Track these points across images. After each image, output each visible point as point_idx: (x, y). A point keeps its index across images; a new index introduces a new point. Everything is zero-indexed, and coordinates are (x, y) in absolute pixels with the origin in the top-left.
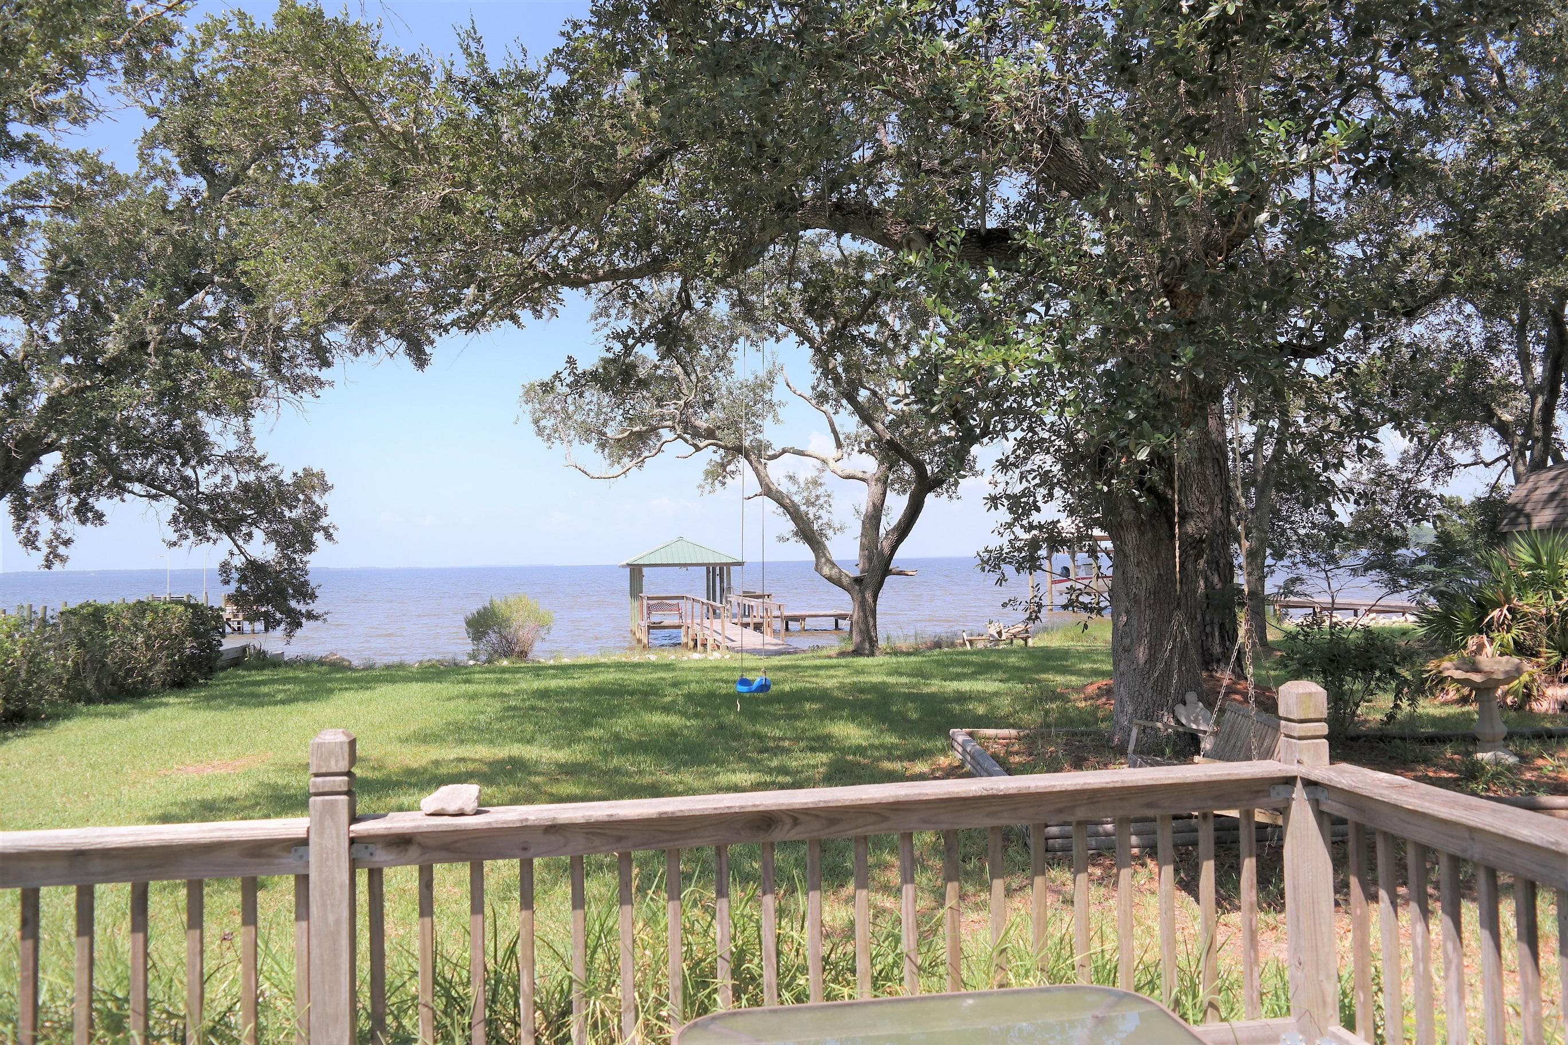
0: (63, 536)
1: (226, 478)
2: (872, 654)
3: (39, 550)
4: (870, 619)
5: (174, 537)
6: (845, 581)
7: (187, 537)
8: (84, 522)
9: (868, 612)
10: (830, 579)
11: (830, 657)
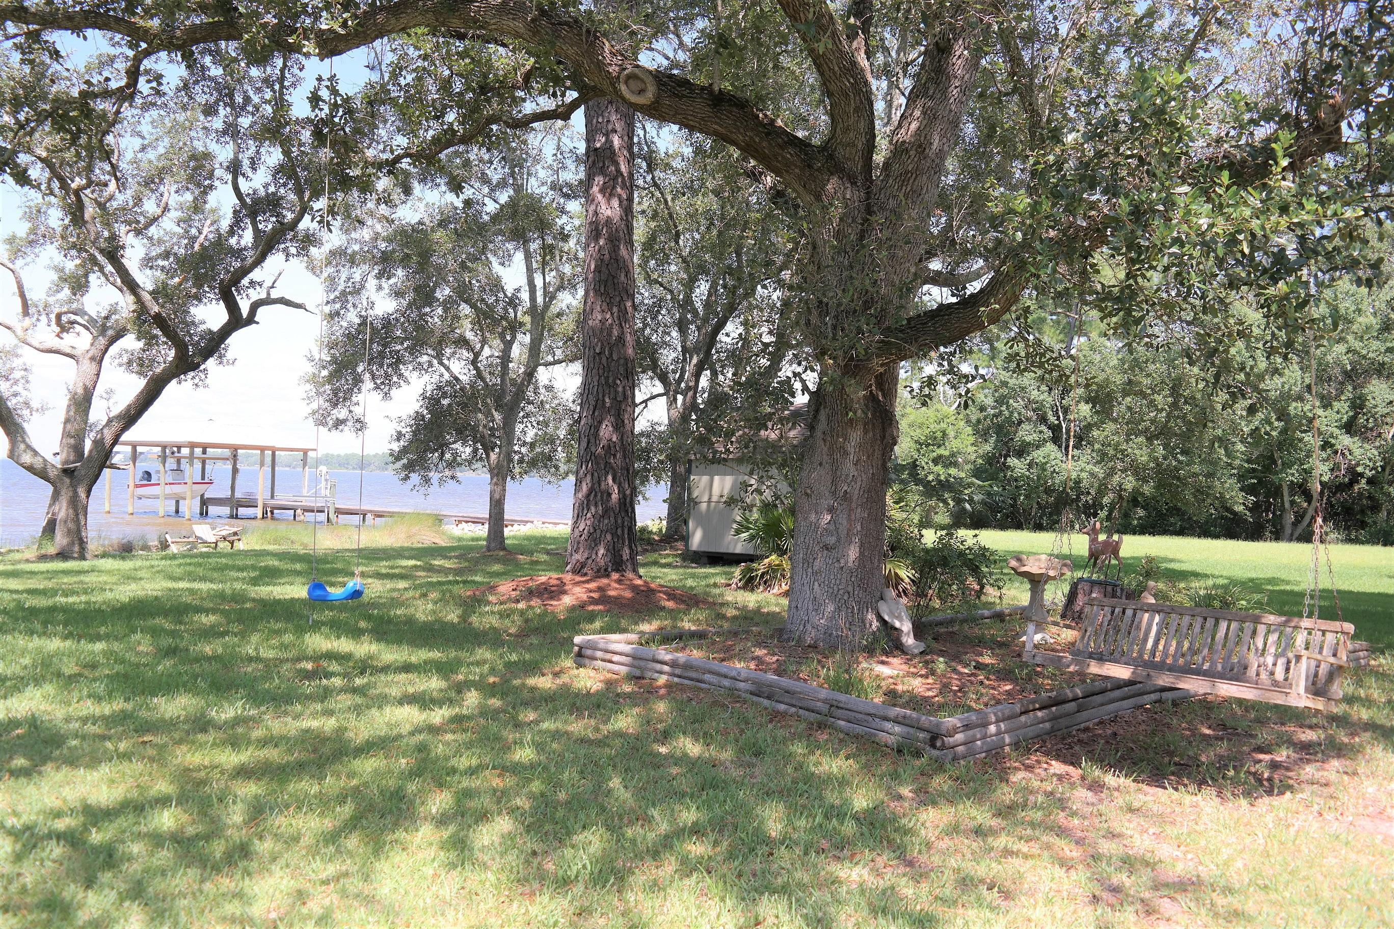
2: (82, 557)
4: (81, 517)
6: (52, 473)
9: (79, 509)
10: (30, 469)
11: (27, 561)
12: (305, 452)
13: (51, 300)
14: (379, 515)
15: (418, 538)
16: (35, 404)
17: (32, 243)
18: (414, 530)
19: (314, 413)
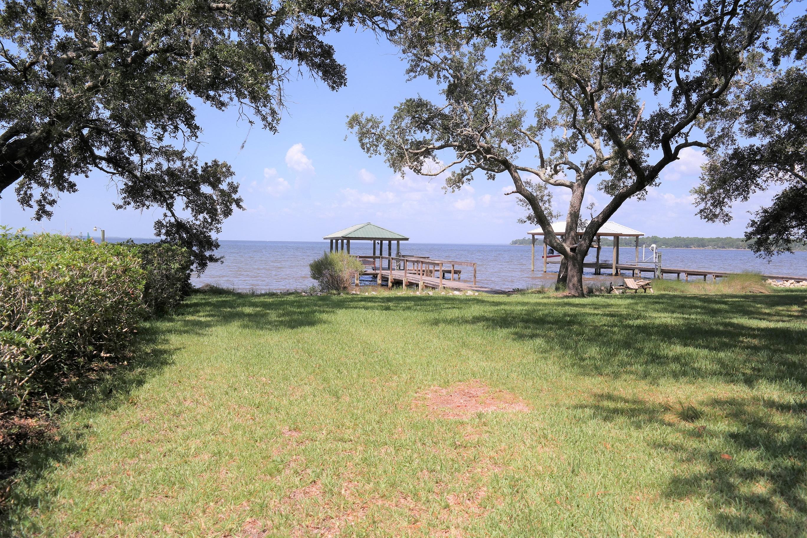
0: (49, 198)
1: (159, 165)
3: (31, 207)
5: (121, 203)
7: (129, 203)
8: (61, 189)
12: (637, 236)
13: (552, 158)
14: (689, 274)
15: (749, 289)
16: (554, 214)
17: (540, 129)
18: (747, 283)
19: (701, 211)
